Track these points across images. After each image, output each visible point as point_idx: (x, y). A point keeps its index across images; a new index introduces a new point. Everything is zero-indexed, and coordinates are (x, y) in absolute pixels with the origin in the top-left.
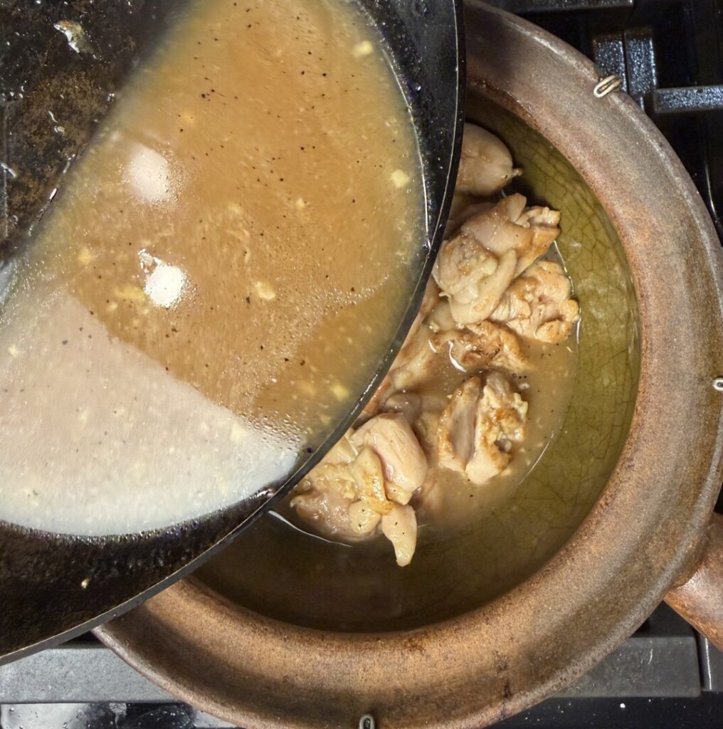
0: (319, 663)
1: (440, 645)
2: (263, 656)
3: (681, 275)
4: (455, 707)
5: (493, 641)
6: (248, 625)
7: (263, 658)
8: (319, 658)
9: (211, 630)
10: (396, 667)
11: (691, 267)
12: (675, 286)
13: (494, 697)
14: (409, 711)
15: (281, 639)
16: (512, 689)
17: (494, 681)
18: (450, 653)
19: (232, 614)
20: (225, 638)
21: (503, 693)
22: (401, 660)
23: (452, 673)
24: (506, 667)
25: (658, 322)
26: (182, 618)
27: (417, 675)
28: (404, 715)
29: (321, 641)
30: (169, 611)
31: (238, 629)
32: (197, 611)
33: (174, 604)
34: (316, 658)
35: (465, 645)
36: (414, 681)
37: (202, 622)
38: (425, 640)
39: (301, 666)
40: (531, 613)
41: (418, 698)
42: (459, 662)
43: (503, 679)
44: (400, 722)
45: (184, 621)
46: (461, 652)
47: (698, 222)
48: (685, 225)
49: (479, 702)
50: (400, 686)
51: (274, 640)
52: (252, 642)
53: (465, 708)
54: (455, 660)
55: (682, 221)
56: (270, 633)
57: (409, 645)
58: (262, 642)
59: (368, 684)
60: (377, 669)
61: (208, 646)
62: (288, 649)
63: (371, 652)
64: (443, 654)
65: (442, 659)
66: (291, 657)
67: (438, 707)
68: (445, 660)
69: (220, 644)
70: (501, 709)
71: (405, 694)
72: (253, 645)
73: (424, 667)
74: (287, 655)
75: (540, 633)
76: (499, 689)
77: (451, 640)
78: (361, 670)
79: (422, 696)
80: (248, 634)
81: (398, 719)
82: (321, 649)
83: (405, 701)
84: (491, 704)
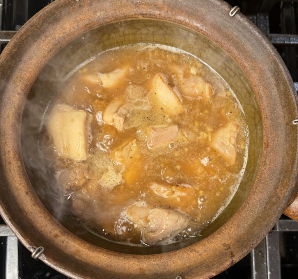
0: (154, 264)
1: (202, 247)
2: (130, 267)
3: (274, 85)
4: (213, 265)
5: (223, 240)
6: (121, 257)
7: (130, 268)
8: (154, 263)
9: (105, 261)
10: (186, 259)
11: (277, 80)
12: (272, 91)
13: (227, 258)
14: (195, 271)
15: (136, 259)
16: (234, 253)
17: (226, 253)
18: (207, 249)
19: (113, 254)
20: (112, 263)
21: (231, 256)
22: (188, 256)
23: (209, 256)
24: (230, 248)
25: (268, 106)
26: (92, 259)
27: (195, 260)
28: (193, 274)
29: (153, 257)
30: (86, 257)
31: (117, 259)
32: (98, 255)
33: (87, 254)
34: (152, 263)
35: (212, 245)
36: (194, 262)
37: (101, 259)
38: (196, 247)
39: (147, 267)
40: (236, 227)
41: (197, 267)
42: (211, 251)
43: (230, 252)
44: (192, 276)
45: (93, 260)
46: (211, 247)
47: (277, 61)
48: (273, 64)
49: (222, 261)
50: (189, 265)
51: (133, 260)
52: (124, 262)
53: (217, 265)
54: (209, 251)
55: (271, 63)
56: (131, 258)
57: (190, 250)
58: (129, 262)
59: (176, 268)
60: (179, 261)
61: (105, 268)
62: (140, 262)
63: (175, 255)
64: (204, 250)
65: (204, 252)
66: (142, 265)
67: (206, 267)
68: (205, 252)
69: (111, 266)
70: (231, 261)
71: (192, 267)
72: (125, 264)
73: (197, 256)
74: (140, 264)
75: (241, 233)
76: (229, 255)
77: (206, 244)
78: (172, 263)
79: (199, 266)
80: (122, 260)
81: (191, 275)
82: (154, 259)
83: (192, 269)
84: (227, 261)
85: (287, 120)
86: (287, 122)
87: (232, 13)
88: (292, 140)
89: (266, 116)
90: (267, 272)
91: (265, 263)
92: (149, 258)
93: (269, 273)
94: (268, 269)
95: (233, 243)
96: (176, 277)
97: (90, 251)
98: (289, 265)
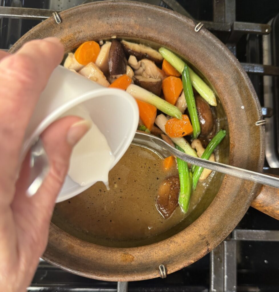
0: (139, 256)
1: (180, 238)
3: (237, 92)
4: (191, 254)
5: (198, 232)
6: (109, 250)
7: (118, 260)
8: (138, 254)
9: (96, 255)
10: (167, 249)
11: (240, 87)
12: (236, 97)
13: (204, 247)
14: (175, 260)
16: (209, 242)
17: (202, 242)
18: (185, 240)
19: (102, 248)
20: (101, 256)
21: (206, 245)
22: (168, 247)
23: (187, 246)
24: (205, 238)
25: (232, 110)
27: (175, 250)
28: (174, 262)
29: (137, 249)
30: (77, 252)
31: (106, 252)
32: (89, 250)
33: (79, 249)
34: (137, 255)
35: (189, 236)
36: (174, 252)
37: (91, 253)
38: (175, 238)
39: (132, 258)
40: (209, 219)
41: (177, 256)
42: (188, 242)
43: (205, 241)
45: (84, 254)
46: (188, 238)
47: (239, 70)
49: (199, 250)
50: (170, 255)
51: (120, 253)
52: (112, 255)
53: (194, 253)
54: (187, 241)
55: (234, 72)
56: (118, 251)
57: (169, 241)
58: (116, 254)
59: (158, 258)
60: (160, 252)
61: (95, 260)
63: (156, 247)
64: (182, 241)
67: (185, 256)
69: (100, 259)
70: (207, 249)
71: (172, 256)
72: (113, 256)
73: (176, 247)
74: (126, 256)
75: (214, 224)
76: (205, 244)
77: (184, 236)
78: (154, 254)
79: (178, 255)
80: (110, 253)
81: (172, 263)
82: (138, 251)
83: (173, 258)
84: (203, 249)
85: (251, 122)
86: (250, 124)
87: (197, 29)
88: (255, 139)
89: (232, 119)
90: (224, 276)
91: (223, 268)
92: (134, 250)
93: (226, 277)
94: (225, 273)
95: (207, 233)
96: (159, 265)
97: (82, 246)
98: (244, 271)
